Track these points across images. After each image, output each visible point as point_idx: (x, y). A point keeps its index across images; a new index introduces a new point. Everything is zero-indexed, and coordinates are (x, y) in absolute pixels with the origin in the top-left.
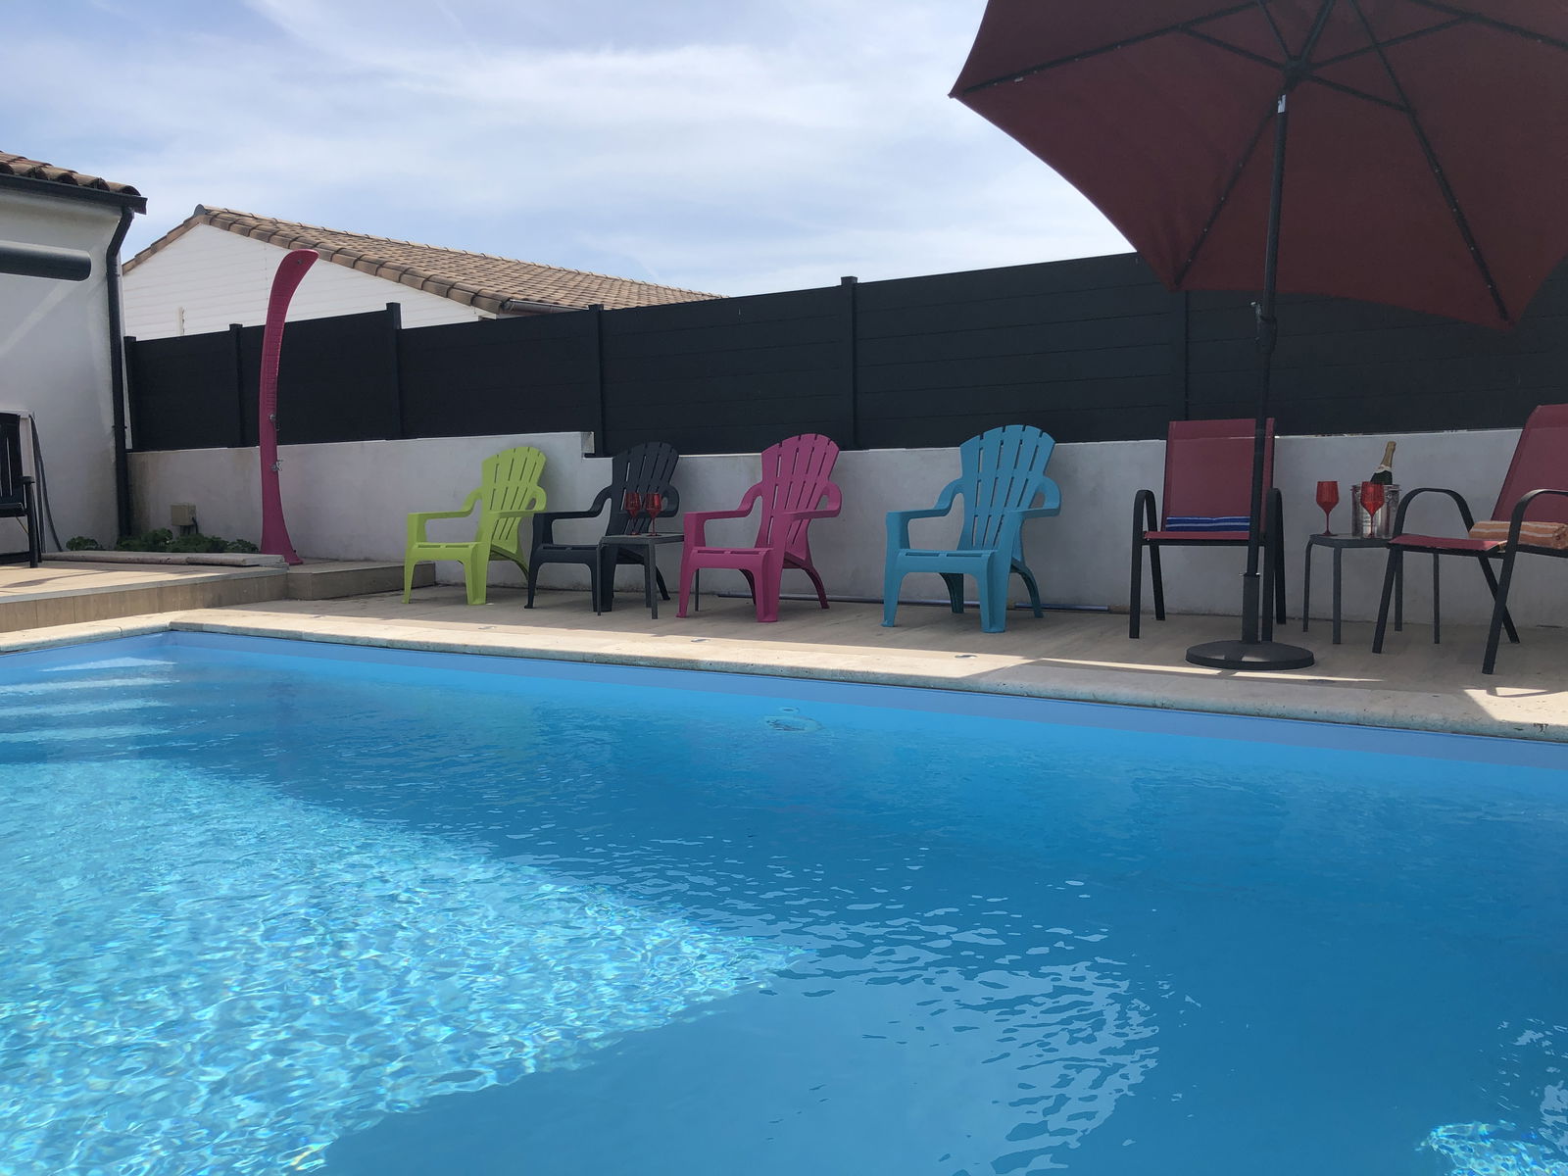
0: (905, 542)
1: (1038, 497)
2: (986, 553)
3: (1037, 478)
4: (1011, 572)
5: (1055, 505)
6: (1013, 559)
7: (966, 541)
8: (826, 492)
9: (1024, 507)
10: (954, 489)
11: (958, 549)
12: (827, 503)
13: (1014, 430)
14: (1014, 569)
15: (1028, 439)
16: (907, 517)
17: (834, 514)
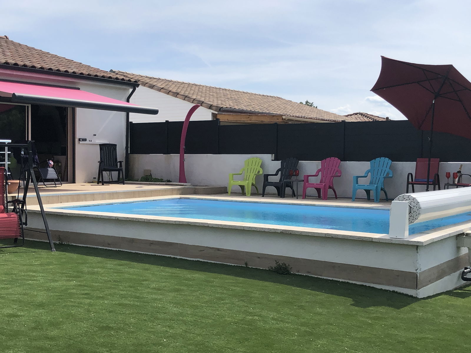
0: (357, 183)
1: (388, 174)
2: (376, 186)
3: (388, 170)
4: (381, 190)
5: (392, 176)
6: (381, 187)
7: (371, 183)
8: (337, 171)
9: (385, 176)
10: (368, 171)
11: (370, 184)
12: (338, 174)
13: (383, 158)
14: (382, 189)
15: (386, 161)
16: (358, 177)
17: (340, 176)
